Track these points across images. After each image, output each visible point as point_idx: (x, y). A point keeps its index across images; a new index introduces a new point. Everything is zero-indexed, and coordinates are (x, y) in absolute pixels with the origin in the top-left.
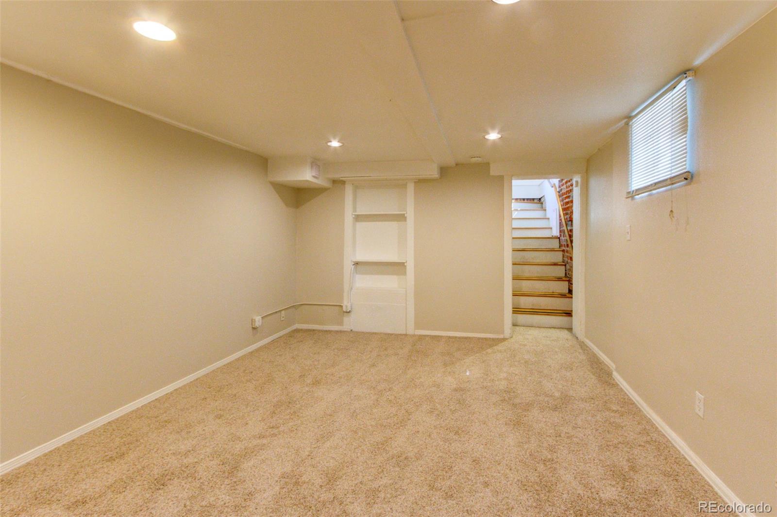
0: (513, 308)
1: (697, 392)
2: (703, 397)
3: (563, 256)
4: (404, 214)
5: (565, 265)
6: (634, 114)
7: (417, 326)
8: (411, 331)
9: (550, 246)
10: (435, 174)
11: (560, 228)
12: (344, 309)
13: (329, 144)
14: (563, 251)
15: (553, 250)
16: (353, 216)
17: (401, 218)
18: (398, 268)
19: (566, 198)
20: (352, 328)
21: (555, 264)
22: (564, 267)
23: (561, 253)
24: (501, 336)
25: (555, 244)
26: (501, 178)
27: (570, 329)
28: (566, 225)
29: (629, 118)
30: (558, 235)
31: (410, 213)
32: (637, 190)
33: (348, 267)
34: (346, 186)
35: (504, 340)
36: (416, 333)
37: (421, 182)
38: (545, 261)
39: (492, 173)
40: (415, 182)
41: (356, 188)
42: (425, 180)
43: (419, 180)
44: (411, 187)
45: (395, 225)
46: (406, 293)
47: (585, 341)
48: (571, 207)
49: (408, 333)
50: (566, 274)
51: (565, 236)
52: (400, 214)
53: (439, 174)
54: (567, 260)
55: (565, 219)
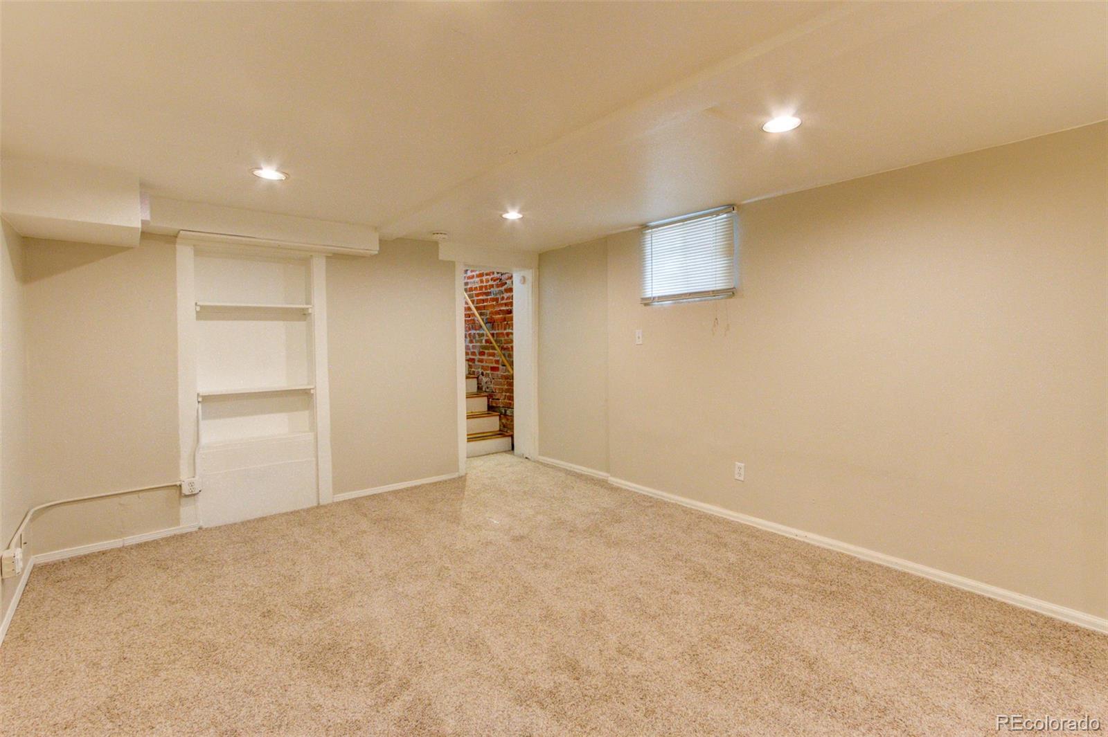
0: (468, 435)
1: (737, 463)
2: (743, 465)
3: (471, 367)
4: (305, 310)
7: (337, 486)
8: (327, 497)
10: (374, 248)
12: (186, 490)
13: (257, 172)
16: (198, 309)
17: (303, 314)
18: (304, 397)
19: (484, 294)
20: (201, 524)
21: (468, 377)
22: (475, 380)
24: (455, 475)
26: (452, 266)
29: (645, 226)
31: (319, 308)
32: (659, 297)
33: (188, 407)
34: (178, 246)
35: (457, 479)
36: (336, 500)
37: (337, 259)
39: (441, 256)
40: (327, 257)
41: (199, 252)
42: (343, 255)
43: (334, 254)
44: (319, 267)
45: (279, 326)
46: (316, 438)
47: (542, 459)
48: (493, 306)
49: (322, 503)
50: (479, 388)
51: (477, 342)
52: (296, 309)
53: (377, 247)
54: (480, 371)
55: (483, 320)
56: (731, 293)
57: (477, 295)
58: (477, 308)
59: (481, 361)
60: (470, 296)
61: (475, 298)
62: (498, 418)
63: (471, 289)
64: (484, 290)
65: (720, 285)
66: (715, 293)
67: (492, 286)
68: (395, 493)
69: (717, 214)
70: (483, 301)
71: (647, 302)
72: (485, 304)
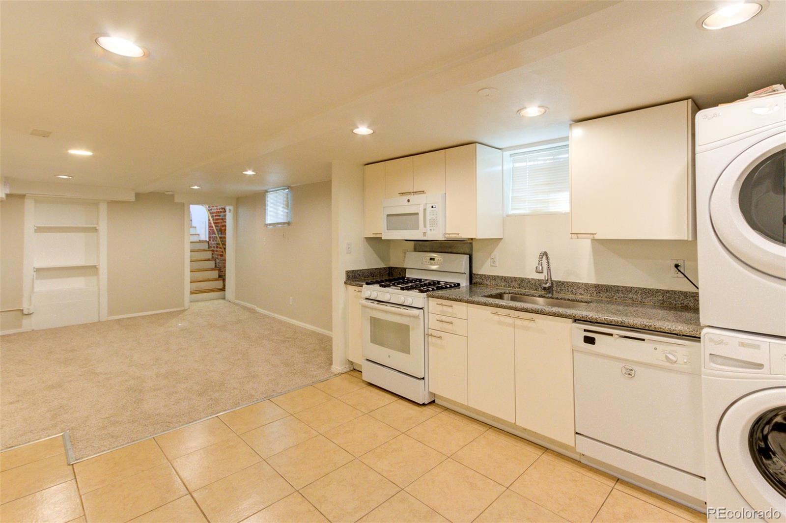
0: (191, 291)
3: (213, 254)
4: (95, 227)
5: (215, 260)
6: (269, 190)
7: (110, 312)
8: (104, 317)
9: (202, 248)
10: (133, 199)
11: (209, 235)
12: (25, 312)
14: (213, 251)
15: (204, 250)
16: (36, 228)
17: (95, 230)
18: (92, 270)
19: (218, 216)
20: (33, 328)
21: (209, 260)
22: (214, 261)
23: (211, 252)
24: (183, 309)
25: (206, 246)
26: (183, 205)
27: (224, 298)
28: (218, 234)
29: (267, 191)
30: (208, 240)
31: (103, 226)
32: (270, 224)
33: (28, 274)
34: (26, 200)
35: (184, 310)
36: (109, 319)
37: (115, 205)
38: (199, 258)
39: (176, 200)
40: (108, 202)
41: (37, 202)
42: (117, 201)
43: (112, 201)
44: (103, 208)
45: (82, 235)
46: (99, 289)
47: (237, 301)
48: (221, 222)
49: (101, 320)
50: (216, 266)
51: (216, 241)
52: (92, 227)
53: (134, 198)
54: (216, 256)
55: (217, 229)
56: (289, 223)
57: (216, 216)
58: (214, 223)
59: (217, 251)
60: (212, 217)
61: (215, 218)
62: (222, 281)
63: (213, 213)
64: (218, 214)
65: (285, 221)
66: (284, 223)
67: (221, 212)
68: (144, 317)
69: (284, 189)
70: (218, 219)
71: (267, 225)
72: (218, 221)
